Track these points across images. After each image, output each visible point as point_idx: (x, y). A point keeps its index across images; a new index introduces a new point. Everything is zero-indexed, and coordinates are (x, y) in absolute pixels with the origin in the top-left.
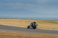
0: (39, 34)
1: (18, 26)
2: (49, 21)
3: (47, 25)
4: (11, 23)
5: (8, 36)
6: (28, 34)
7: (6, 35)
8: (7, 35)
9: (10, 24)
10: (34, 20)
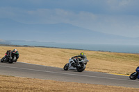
0: (106, 87)
1: (57, 66)
2: (131, 56)
3: (126, 65)
4: (40, 57)
5: (31, 89)
6: (79, 84)
7: (26, 86)
8: (29, 86)
9: (36, 60)
10: (93, 52)
